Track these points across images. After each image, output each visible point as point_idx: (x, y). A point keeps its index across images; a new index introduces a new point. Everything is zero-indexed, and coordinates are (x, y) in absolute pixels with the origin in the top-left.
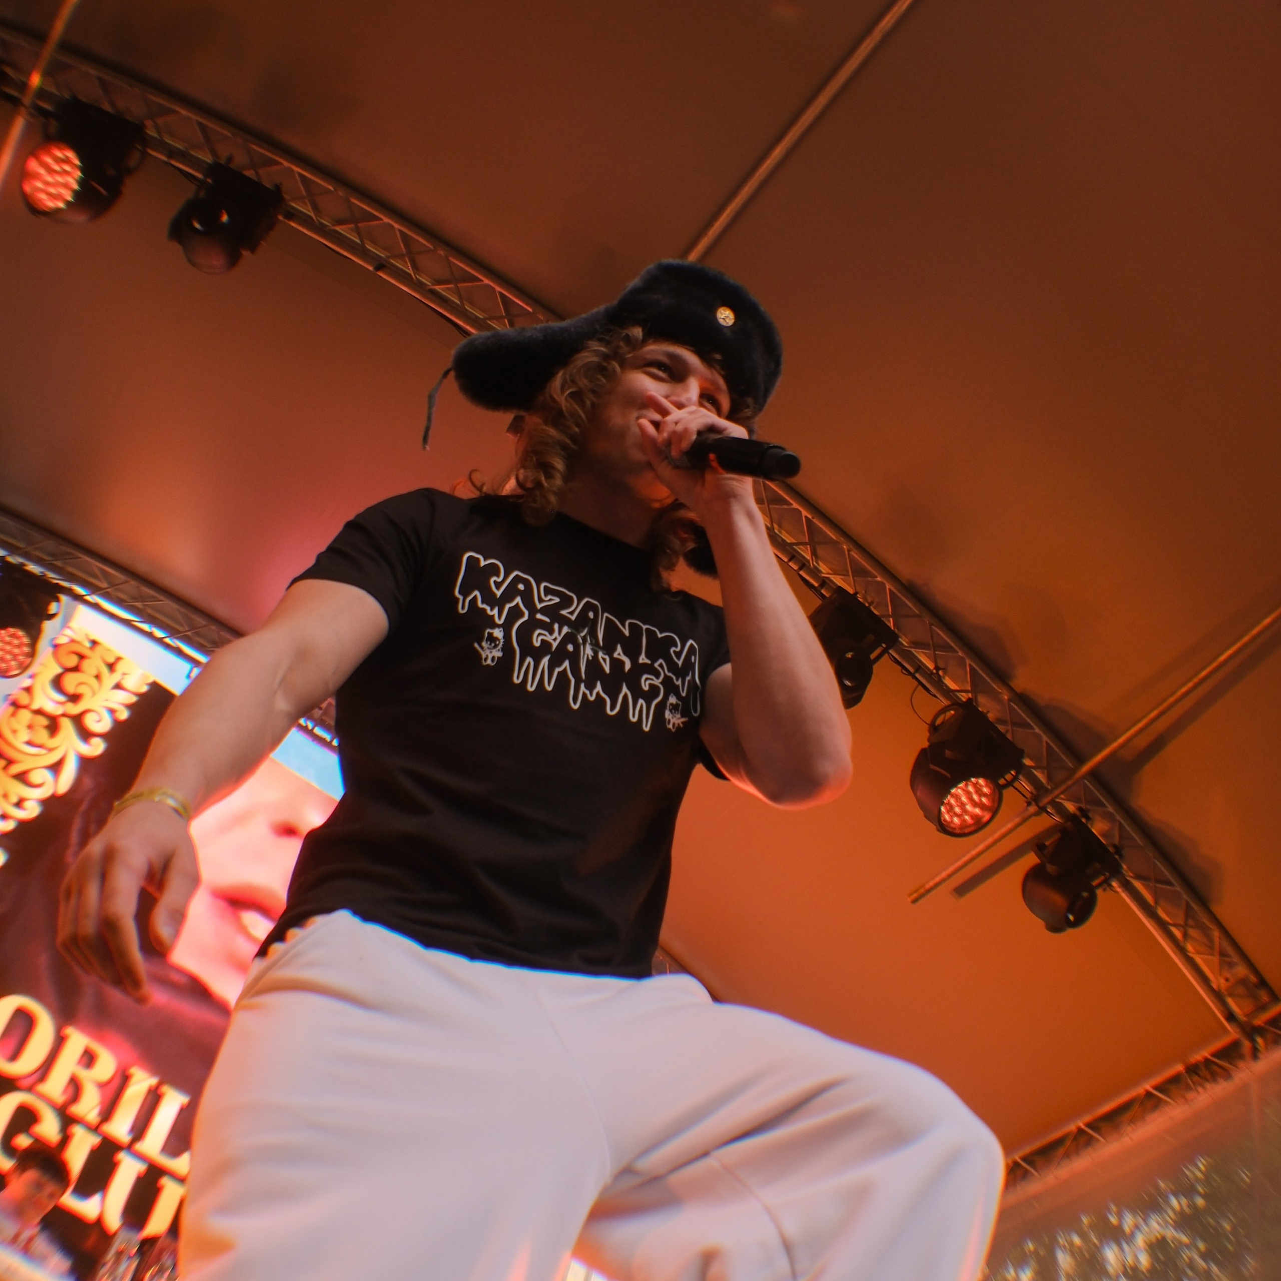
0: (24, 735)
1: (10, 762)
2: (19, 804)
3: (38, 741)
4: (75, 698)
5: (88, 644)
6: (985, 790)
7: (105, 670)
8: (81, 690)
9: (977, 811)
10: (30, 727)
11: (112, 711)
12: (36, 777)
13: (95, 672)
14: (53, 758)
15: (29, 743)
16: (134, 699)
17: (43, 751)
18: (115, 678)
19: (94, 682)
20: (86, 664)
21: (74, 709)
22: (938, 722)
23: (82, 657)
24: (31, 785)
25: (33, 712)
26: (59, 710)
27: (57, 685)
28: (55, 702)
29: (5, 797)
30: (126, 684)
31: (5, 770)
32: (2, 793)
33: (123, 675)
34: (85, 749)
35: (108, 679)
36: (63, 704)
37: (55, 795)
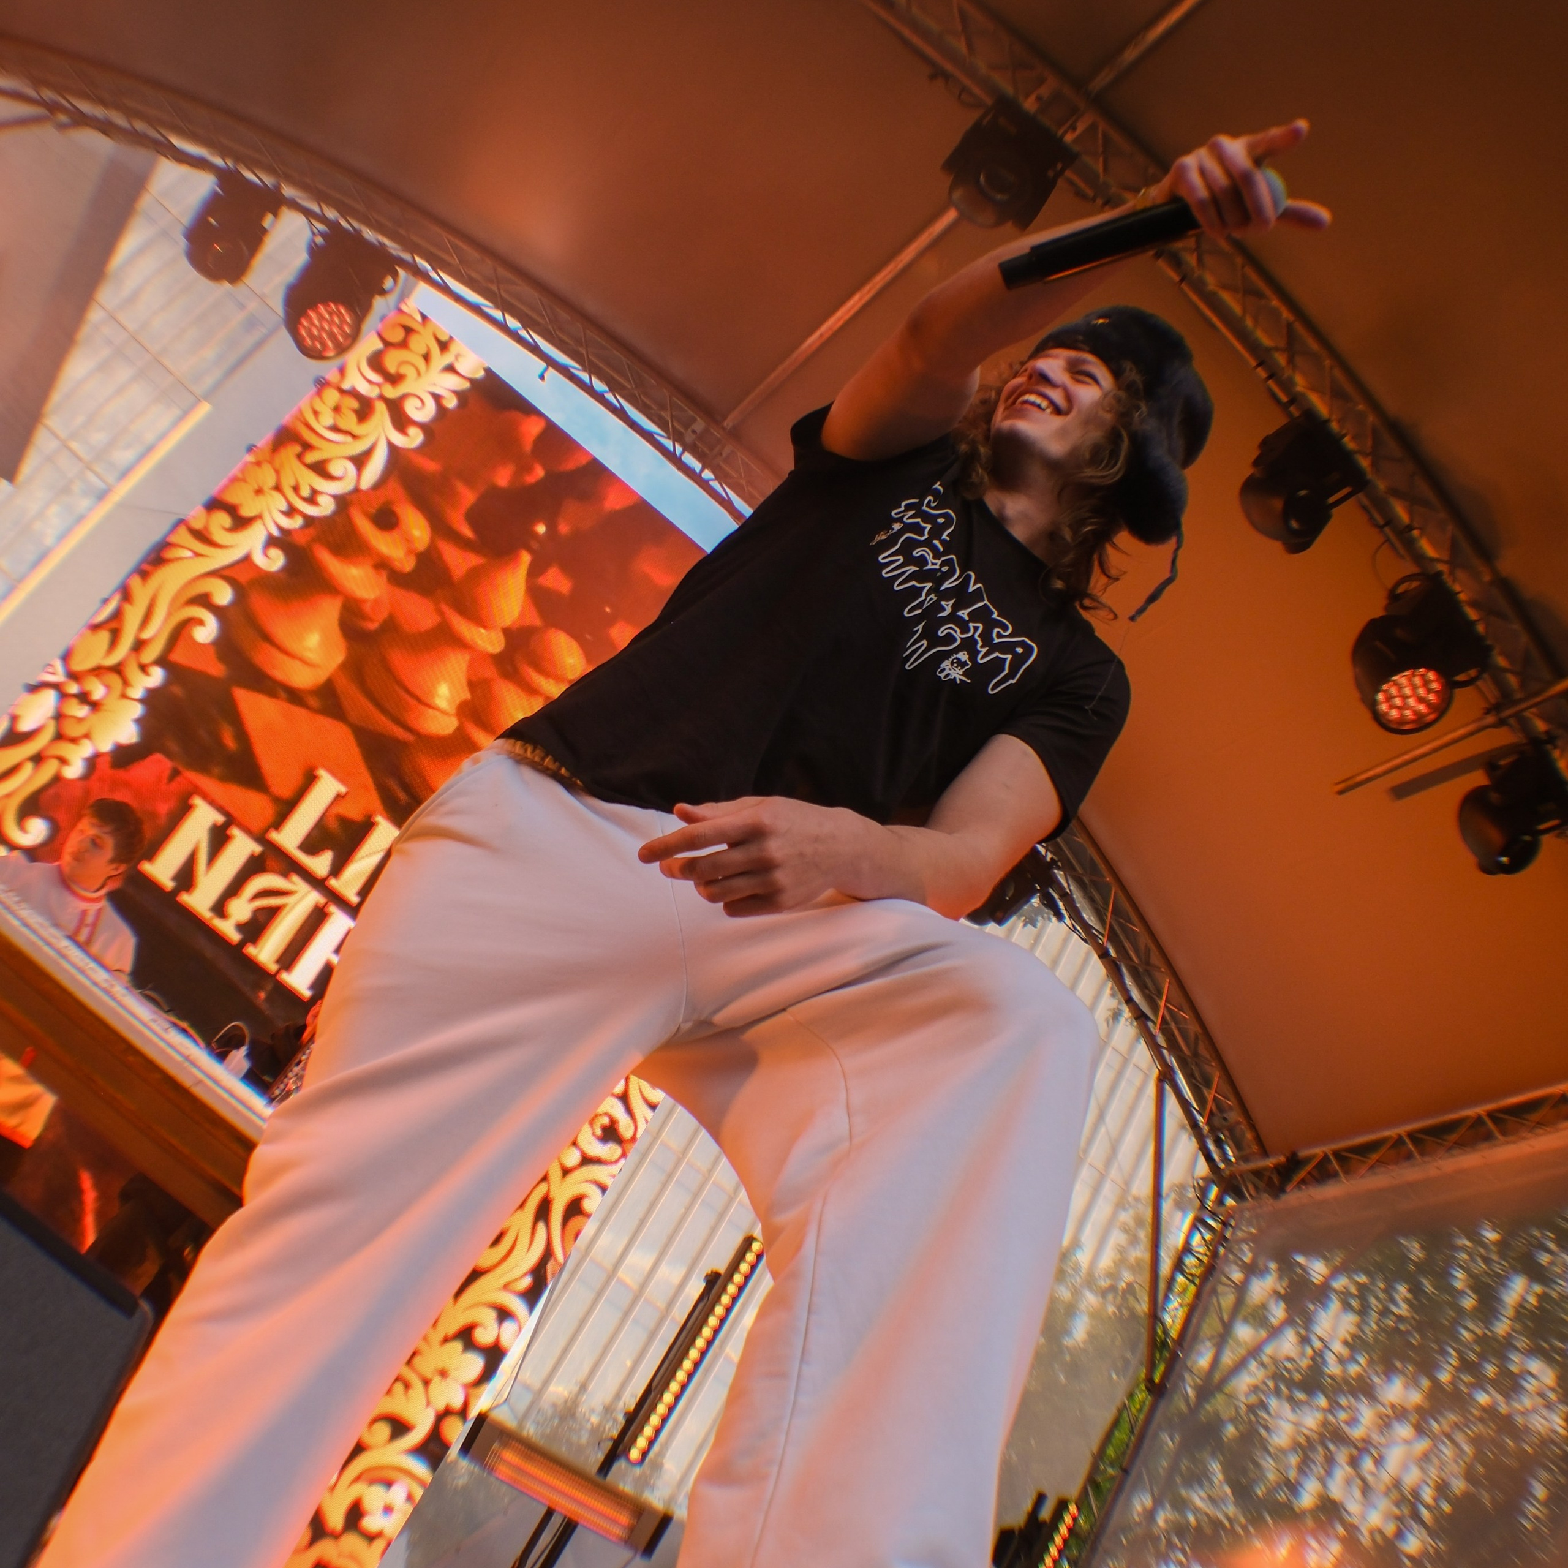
0: (328, 419)
1: (307, 447)
2: (312, 500)
3: (342, 425)
4: (394, 379)
5: (419, 318)
6: (1435, 686)
7: (435, 349)
8: (403, 370)
9: (1421, 708)
10: (337, 409)
11: (437, 398)
12: (335, 469)
13: (424, 351)
14: (359, 448)
15: (335, 429)
16: (467, 385)
17: (349, 439)
18: (448, 359)
19: (421, 363)
20: (415, 342)
21: (391, 392)
22: (1401, 589)
23: (409, 330)
24: (328, 476)
25: (342, 391)
26: (372, 392)
27: (376, 362)
28: (370, 382)
29: (296, 489)
30: (459, 367)
31: (300, 457)
32: (293, 483)
33: (457, 357)
34: (398, 440)
35: (440, 360)
36: (379, 385)
37: (357, 490)
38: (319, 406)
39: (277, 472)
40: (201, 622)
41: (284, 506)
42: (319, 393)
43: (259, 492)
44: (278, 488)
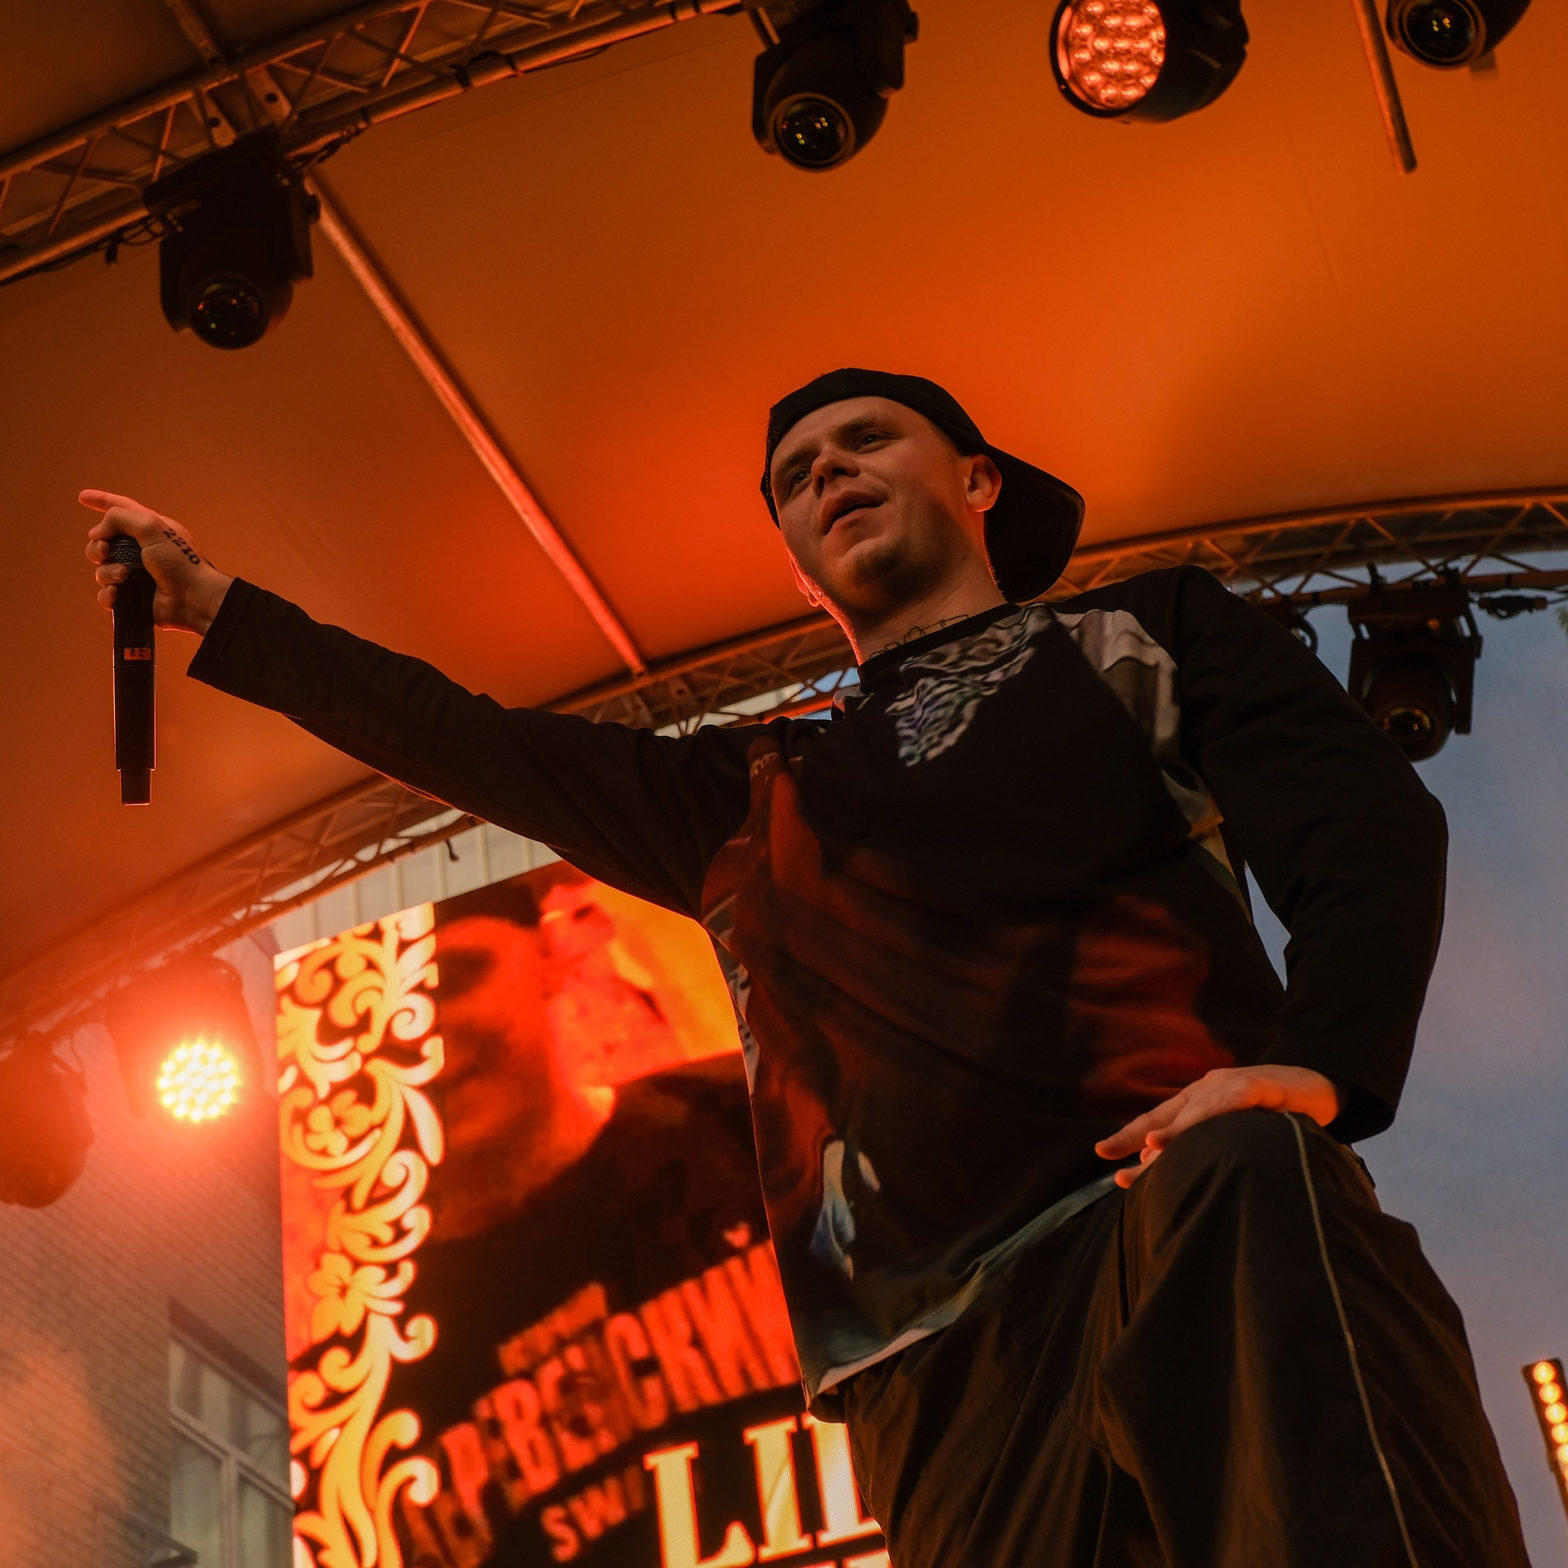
0: (337, 1142)
1: (347, 1192)
2: (400, 1232)
3: (355, 1130)
4: (364, 1023)
7: (371, 948)
8: (361, 1009)
10: (338, 1123)
11: (420, 988)
12: (392, 1179)
13: (361, 964)
14: (394, 1129)
15: (354, 1142)
17: (377, 1133)
18: (392, 941)
19: (372, 978)
20: (343, 968)
21: (371, 1041)
23: (330, 965)
24: (393, 1193)
25: (327, 1101)
26: (356, 1062)
27: (329, 1033)
28: (343, 1058)
29: (376, 1243)
30: (408, 935)
31: (350, 1210)
32: (366, 1241)
33: (397, 927)
34: (424, 1073)
35: (384, 953)
36: (354, 1049)
37: (433, 1171)
38: (316, 1142)
39: (344, 1252)
40: (411, 1480)
41: (381, 1273)
42: (307, 1131)
43: (343, 1291)
44: (357, 1264)
